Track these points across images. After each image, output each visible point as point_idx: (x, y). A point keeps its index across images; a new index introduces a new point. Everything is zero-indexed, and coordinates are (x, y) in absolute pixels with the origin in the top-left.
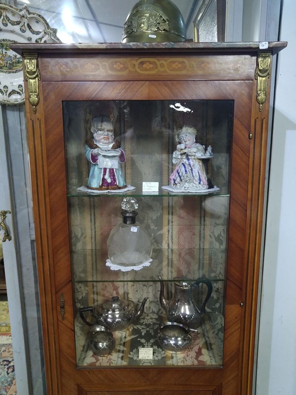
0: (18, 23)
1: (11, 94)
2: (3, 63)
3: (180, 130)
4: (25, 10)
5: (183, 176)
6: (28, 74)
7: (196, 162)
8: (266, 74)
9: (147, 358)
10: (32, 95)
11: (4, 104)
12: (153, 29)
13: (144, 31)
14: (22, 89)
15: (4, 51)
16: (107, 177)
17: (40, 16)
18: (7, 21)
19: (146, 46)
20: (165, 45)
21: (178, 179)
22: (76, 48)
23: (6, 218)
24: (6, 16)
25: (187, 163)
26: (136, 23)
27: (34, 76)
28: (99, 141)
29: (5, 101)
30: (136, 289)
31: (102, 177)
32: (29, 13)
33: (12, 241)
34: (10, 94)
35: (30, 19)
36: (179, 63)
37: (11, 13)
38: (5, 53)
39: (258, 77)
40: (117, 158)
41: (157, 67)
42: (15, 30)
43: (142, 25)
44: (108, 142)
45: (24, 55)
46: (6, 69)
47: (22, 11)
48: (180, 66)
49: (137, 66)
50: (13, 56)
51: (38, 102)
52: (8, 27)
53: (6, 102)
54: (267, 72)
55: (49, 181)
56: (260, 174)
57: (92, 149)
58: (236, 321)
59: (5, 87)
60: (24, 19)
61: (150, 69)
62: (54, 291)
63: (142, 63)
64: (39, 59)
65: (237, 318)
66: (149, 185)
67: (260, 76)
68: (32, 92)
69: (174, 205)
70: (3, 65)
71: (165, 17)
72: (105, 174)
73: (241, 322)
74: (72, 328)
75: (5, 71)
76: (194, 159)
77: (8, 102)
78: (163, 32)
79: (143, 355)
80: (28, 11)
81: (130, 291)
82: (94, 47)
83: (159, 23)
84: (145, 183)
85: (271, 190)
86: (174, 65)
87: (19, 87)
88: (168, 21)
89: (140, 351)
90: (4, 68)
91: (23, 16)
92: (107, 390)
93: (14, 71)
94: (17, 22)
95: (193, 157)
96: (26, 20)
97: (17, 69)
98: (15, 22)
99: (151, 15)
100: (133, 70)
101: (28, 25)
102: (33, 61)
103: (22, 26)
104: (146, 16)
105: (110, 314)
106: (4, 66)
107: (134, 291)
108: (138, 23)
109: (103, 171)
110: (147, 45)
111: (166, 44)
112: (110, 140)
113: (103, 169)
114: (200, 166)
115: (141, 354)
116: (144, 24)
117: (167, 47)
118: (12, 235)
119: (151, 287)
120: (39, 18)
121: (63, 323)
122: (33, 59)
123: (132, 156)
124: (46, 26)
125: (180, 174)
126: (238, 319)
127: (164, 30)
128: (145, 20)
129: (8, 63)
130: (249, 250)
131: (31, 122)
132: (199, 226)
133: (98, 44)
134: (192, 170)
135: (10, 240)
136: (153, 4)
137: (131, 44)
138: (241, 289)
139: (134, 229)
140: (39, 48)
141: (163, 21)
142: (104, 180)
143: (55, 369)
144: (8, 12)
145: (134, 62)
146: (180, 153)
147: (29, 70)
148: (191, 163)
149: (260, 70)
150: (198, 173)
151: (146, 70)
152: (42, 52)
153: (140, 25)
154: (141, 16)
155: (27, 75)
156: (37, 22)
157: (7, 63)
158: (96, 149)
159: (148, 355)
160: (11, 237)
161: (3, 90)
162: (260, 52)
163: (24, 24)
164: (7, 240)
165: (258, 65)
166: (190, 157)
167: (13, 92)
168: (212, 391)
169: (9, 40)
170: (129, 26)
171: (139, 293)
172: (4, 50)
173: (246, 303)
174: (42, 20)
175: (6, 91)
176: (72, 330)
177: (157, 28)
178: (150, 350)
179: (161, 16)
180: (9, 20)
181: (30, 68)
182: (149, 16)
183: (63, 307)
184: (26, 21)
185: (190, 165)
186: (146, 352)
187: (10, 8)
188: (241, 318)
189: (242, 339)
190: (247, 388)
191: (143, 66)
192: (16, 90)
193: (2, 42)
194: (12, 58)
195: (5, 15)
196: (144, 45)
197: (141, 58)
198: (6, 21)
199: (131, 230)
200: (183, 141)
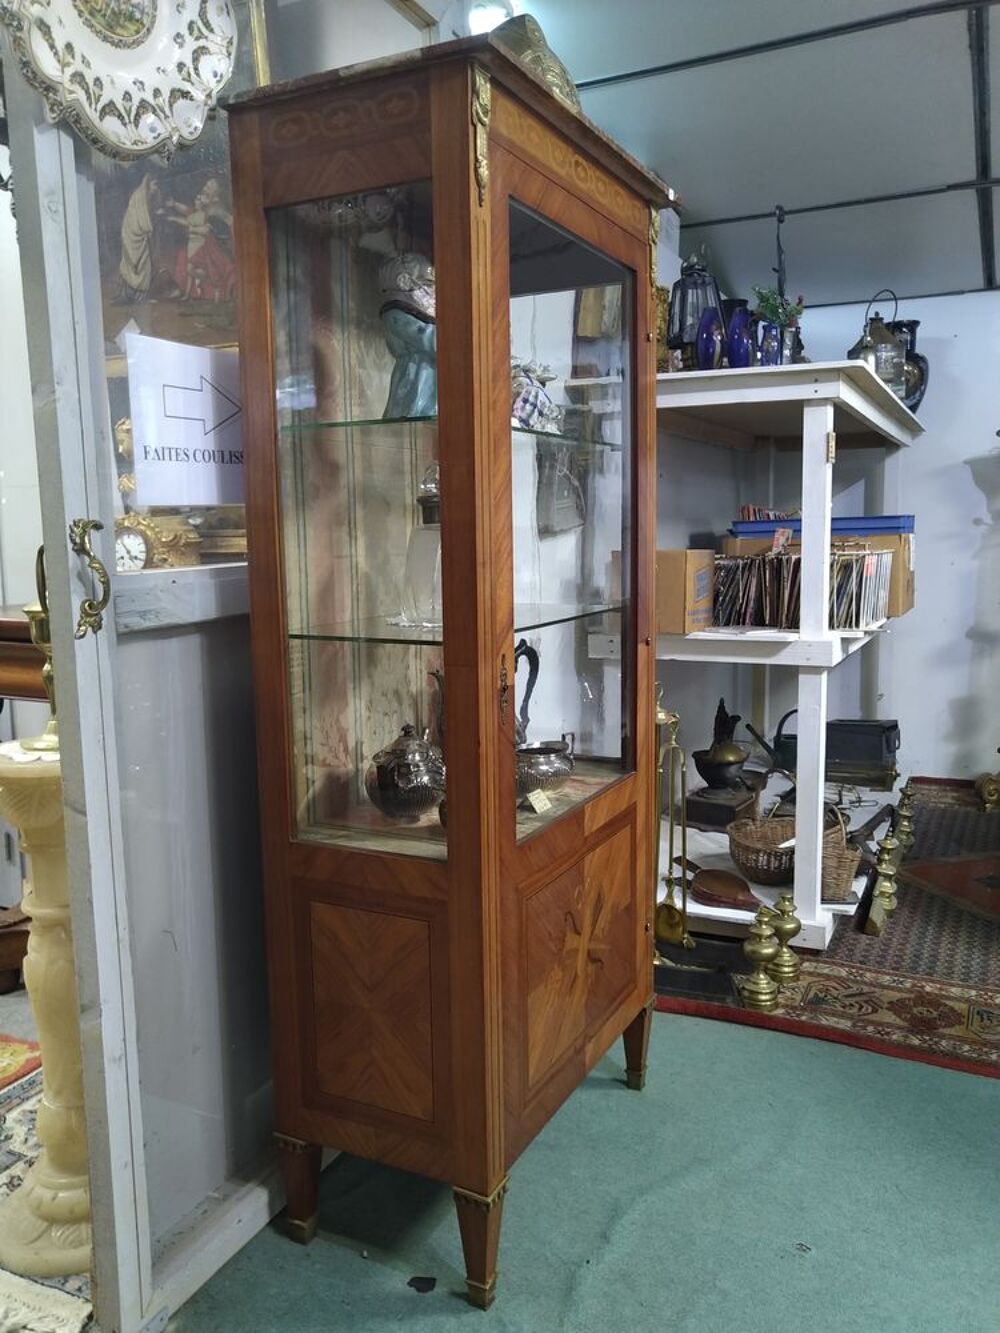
1: (106, 114)
10: (483, 161)
14: (130, 109)
29: (92, 124)
34: (104, 112)
39: (651, 242)
46: (100, 25)
59: (98, 81)
62: (495, 652)
65: (644, 668)
68: (482, 156)
70: (98, 8)
74: (513, 740)
81: (365, 740)
87: (123, 97)
90: (99, 18)
93: (116, 38)
97: (123, 36)
106: (100, 11)
122: (487, 82)
126: (645, 671)
129: (111, 7)
131: (476, 224)
135: (97, 628)
145: (570, 157)
147: (483, 103)
149: (655, 232)
157: (108, 6)
161: (91, 90)
164: (90, 631)
167: (112, 109)
168: (630, 825)
175: (97, 94)
176: (514, 746)
181: (485, 99)
192: (117, 106)
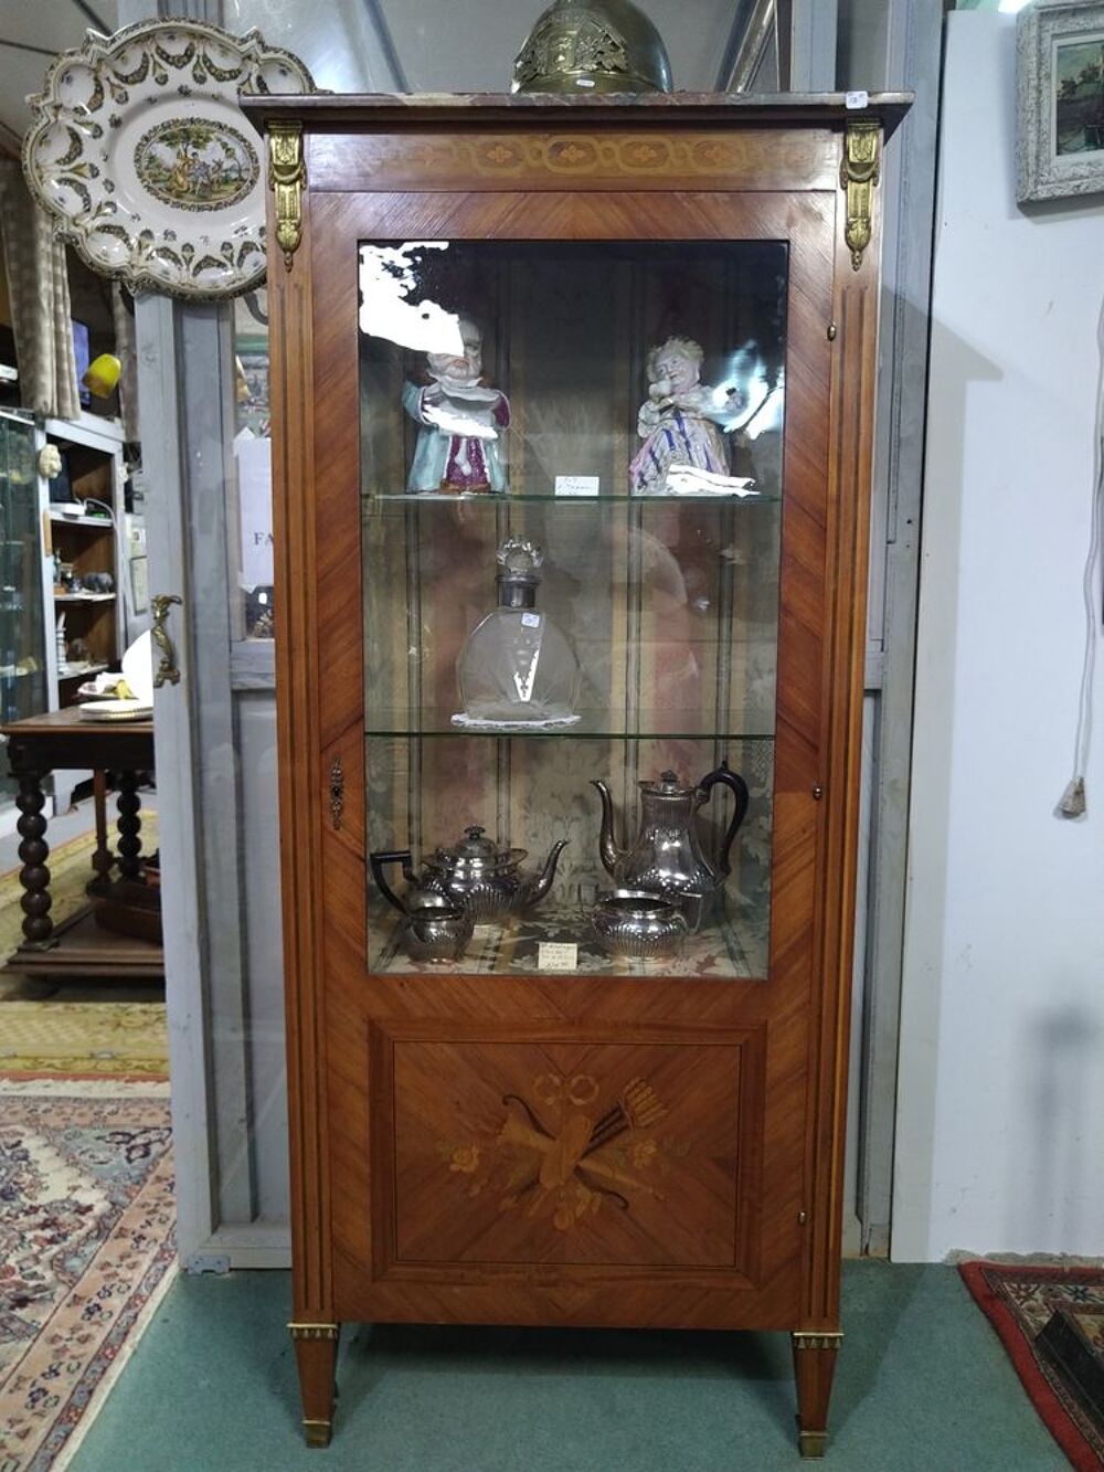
0: (234, 75)
1: (201, 269)
2: (185, 183)
3: (660, 349)
4: (254, 41)
5: (665, 458)
6: (278, 171)
7: (699, 425)
8: (868, 174)
9: (559, 967)
10: (284, 223)
11: (180, 294)
12: (586, 66)
13: (564, 70)
14: (232, 255)
15: (191, 149)
16: (461, 458)
17: (291, 56)
18: (205, 70)
19: (569, 99)
20: (612, 98)
21: (652, 466)
22: (397, 104)
23: (169, 619)
24: (205, 56)
25: (677, 429)
26: (546, 53)
27: (292, 176)
28: (442, 373)
29: (183, 285)
30: (534, 831)
31: (448, 461)
32: (265, 49)
33: (182, 686)
34: (199, 267)
35: (265, 64)
36: (653, 146)
37: (219, 49)
38: (194, 154)
39: (849, 183)
40: (489, 412)
41: (595, 158)
42: (224, 94)
43: (561, 58)
44: (465, 372)
45: (270, 127)
46: (191, 201)
47: (246, 42)
48: (653, 154)
49: (545, 157)
50: (213, 164)
51: (299, 241)
52: (206, 84)
53: (186, 287)
54: (871, 170)
55: (316, 446)
56: (858, 434)
57: (423, 385)
58: (801, 840)
59: (188, 247)
60: (249, 63)
61: (578, 163)
62: (315, 748)
63: (558, 147)
64: (306, 137)
65: (804, 831)
66: (572, 483)
67: (853, 180)
68: (285, 217)
69: (643, 581)
70: (185, 188)
71: (617, 39)
72: (455, 451)
73: (816, 843)
74: (359, 852)
75: (190, 204)
76: (695, 419)
77: (194, 289)
78: (612, 73)
79: (549, 960)
80: (261, 42)
82: (444, 104)
83: (601, 52)
84: (563, 478)
85: (928, 555)
86: (637, 153)
87: (223, 248)
88: (624, 46)
89: (541, 949)
90: (188, 196)
91: (249, 57)
92: (448, 1038)
93: (213, 204)
94: (230, 72)
95: (692, 414)
96: (256, 66)
97: (221, 199)
98: (225, 72)
99: (582, 34)
100: (535, 163)
101: (260, 80)
102: (291, 140)
103: (243, 84)
104: (570, 36)
105: (461, 869)
106: (188, 190)
107: (527, 834)
108: (549, 53)
109: (450, 444)
110: (572, 99)
111: (617, 97)
112: (472, 371)
113: (451, 439)
114: (710, 436)
115: (544, 957)
116: (564, 55)
117: (618, 102)
118: (182, 668)
119: (575, 825)
120: (291, 61)
121: (337, 839)
122: (291, 135)
123: (529, 437)
124: (307, 85)
125: (657, 455)
126: (807, 835)
127: (615, 68)
128: (566, 45)
129: (200, 182)
130: (834, 637)
131: (279, 293)
132: (716, 645)
133: (452, 96)
134: (687, 444)
135: (175, 681)
136: (590, 7)
137: (533, 95)
138: (816, 749)
139: (531, 620)
140: (309, 104)
141: (612, 48)
142: (452, 466)
143: (310, 973)
144: (211, 46)
145: (538, 144)
146: (657, 407)
147: (279, 163)
148: (687, 428)
149: (853, 165)
150: (706, 453)
151: (568, 163)
152: (317, 118)
153: (557, 57)
154: (557, 37)
155: (275, 173)
156: (283, 73)
157: (195, 183)
158: (433, 386)
159: (564, 961)
160: (179, 675)
161: (180, 257)
162: (852, 119)
163: (249, 79)
164: (168, 682)
165: (846, 153)
166: (683, 415)
167: (208, 262)
168: (738, 1048)
169: (205, 121)
170: (526, 63)
171: (542, 841)
172: (190, 147)
173: (829, 790)
174: (296, 66)
175: (188, 258)
176: (360, 859)
177: (597, 64)
178: (569, 948)
179: (607, 36)
180: (210, 67)
181: (282, 158)
182: (579, 35)
183: (337, 792)
184: (254, 69)
185: (683, 433)
186: (557, 952)
187: (216, 34)
188: (817, 831)
189: (820, 894)
190: (835, 1039)
191: (562, 153)
192: (216, 257)
193: (188, 126)
194: (210, 169)
195: (201, 53)
196: (563, 99)
197: (555, 134)
198: (202, 70)
199: (524, 622)
200: (667, 377)
